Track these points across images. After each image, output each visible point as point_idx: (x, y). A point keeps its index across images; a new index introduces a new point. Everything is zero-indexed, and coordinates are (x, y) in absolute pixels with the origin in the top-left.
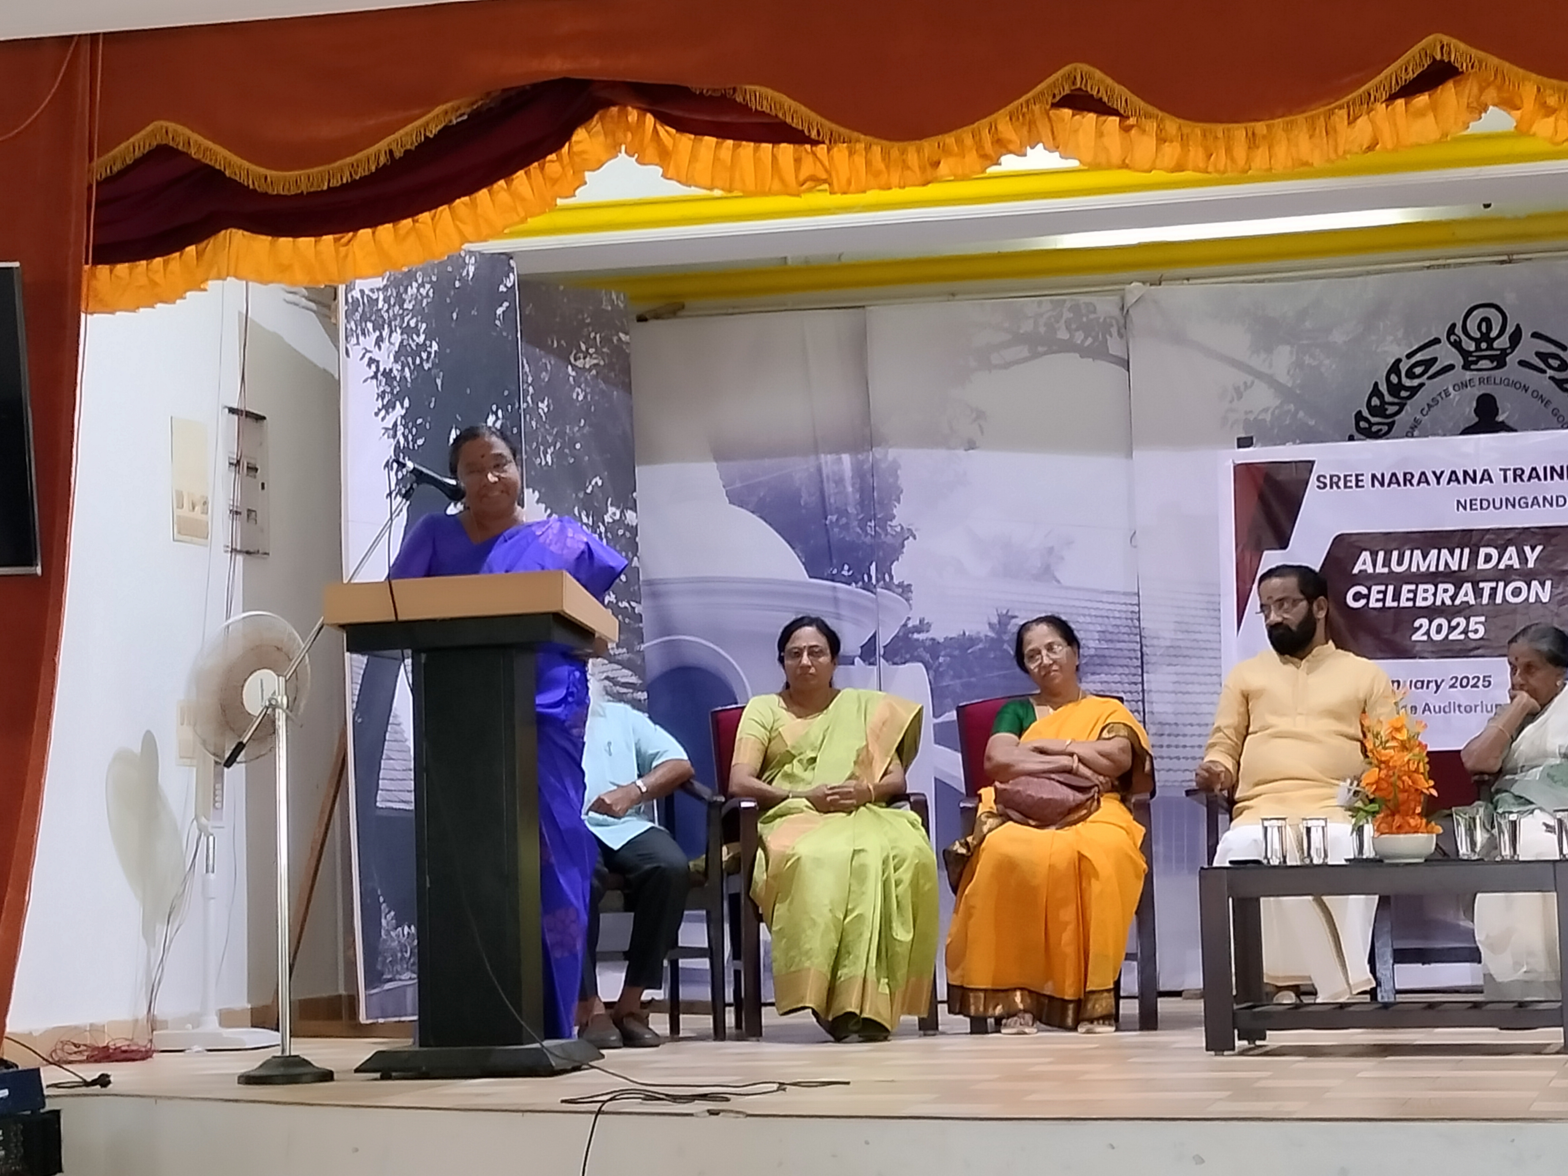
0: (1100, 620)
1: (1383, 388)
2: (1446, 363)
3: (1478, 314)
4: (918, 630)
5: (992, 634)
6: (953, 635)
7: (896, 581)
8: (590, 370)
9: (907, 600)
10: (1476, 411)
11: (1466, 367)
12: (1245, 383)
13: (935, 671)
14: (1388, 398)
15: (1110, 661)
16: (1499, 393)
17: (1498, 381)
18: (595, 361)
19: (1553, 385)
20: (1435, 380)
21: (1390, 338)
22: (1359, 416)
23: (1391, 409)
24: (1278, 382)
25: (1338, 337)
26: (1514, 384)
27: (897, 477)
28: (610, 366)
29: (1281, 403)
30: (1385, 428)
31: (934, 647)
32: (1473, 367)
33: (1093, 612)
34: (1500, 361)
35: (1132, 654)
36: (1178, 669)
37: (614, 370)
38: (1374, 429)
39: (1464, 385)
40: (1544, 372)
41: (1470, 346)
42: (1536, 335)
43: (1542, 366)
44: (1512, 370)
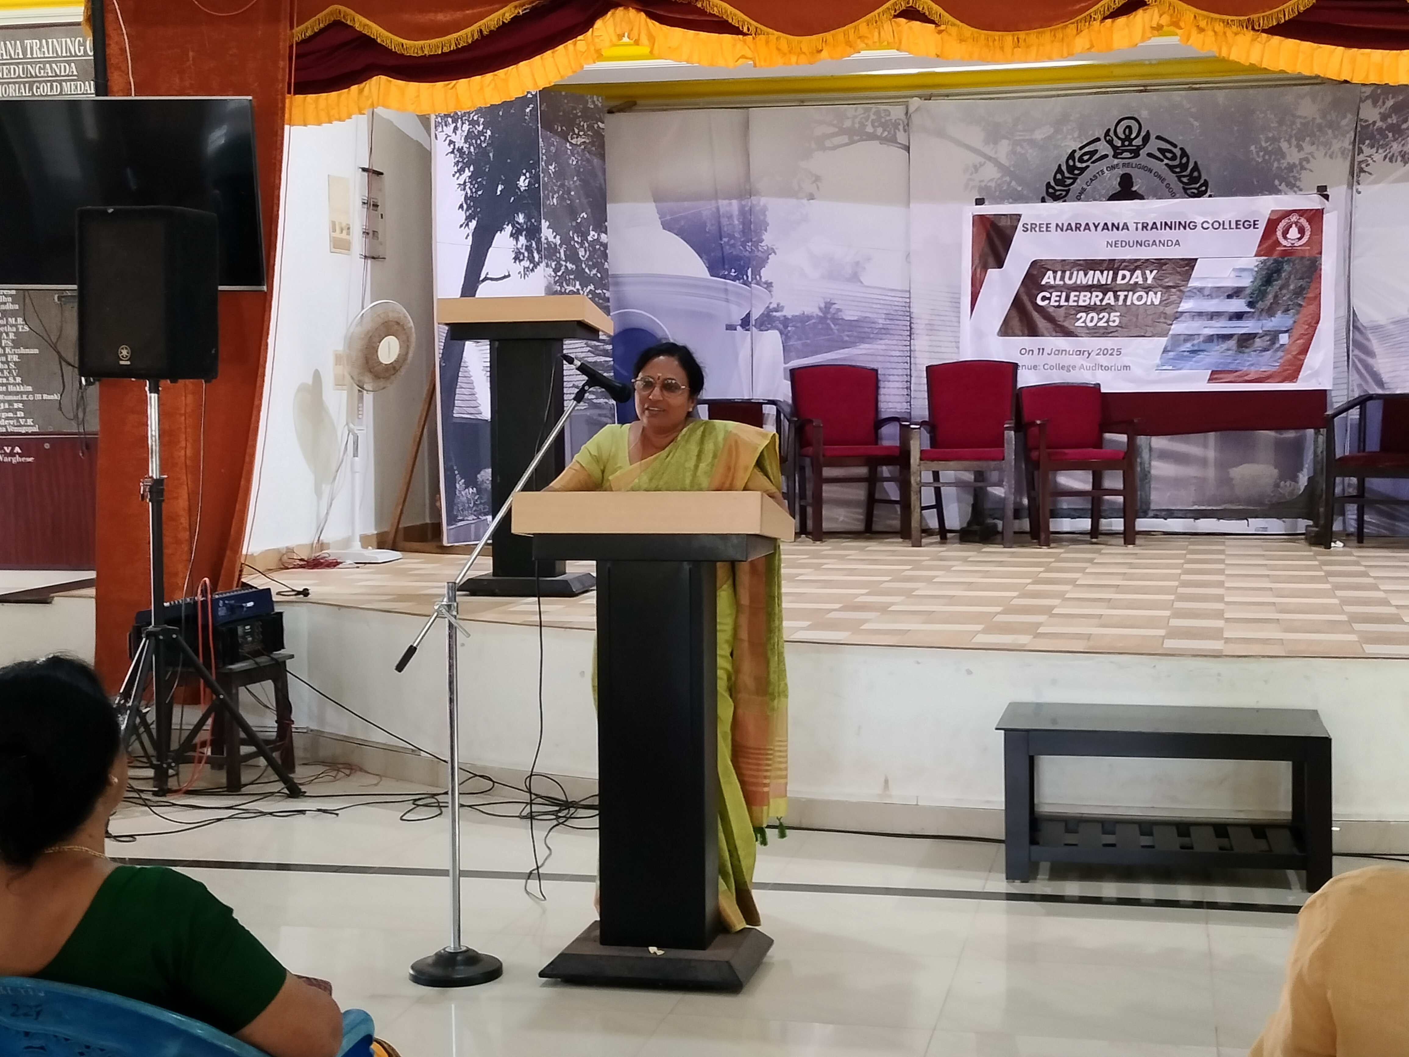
0: (886, 307)
1: (1064, 168)
2: (1103, 154)
3: (1124, 123)
4: (776, 310)
5: (821, 314)
6: (797, 314)
7: (763, 280)
8: (580, 145)
9: (770, 291)
10: (1119, 184)
11: (1115, 156)
12: (980, 163)
13: (786, 335)
14: (1067, 175)
15: (891, 332)
16: (1135, 173)
17: (1134, 166)
18: (583, 140)
19: (1166, 169)
20: (1096, 164)
21: (1070, 137)
22: (1048, 185)
23: (1069, 181)
24: (1000, 163)
25: (1039, 135)
26: (1144, 168)
27: (765, 216)
28: (592, 143)
29: (1002, 176)
30: (1064, 193)
31: (786, 321)
32: (1119, 156)
33: (882, 302)
34: (1136, 153)
35: (905, 328)
36: (933, 338)
37: (593, 146)
38: (1058, 193)
39: (1113, 167)
40: (1162, 161)
41: (1118, 143)
42: (1158, 138)
43: (1161, 157)
44: (1143, 158)
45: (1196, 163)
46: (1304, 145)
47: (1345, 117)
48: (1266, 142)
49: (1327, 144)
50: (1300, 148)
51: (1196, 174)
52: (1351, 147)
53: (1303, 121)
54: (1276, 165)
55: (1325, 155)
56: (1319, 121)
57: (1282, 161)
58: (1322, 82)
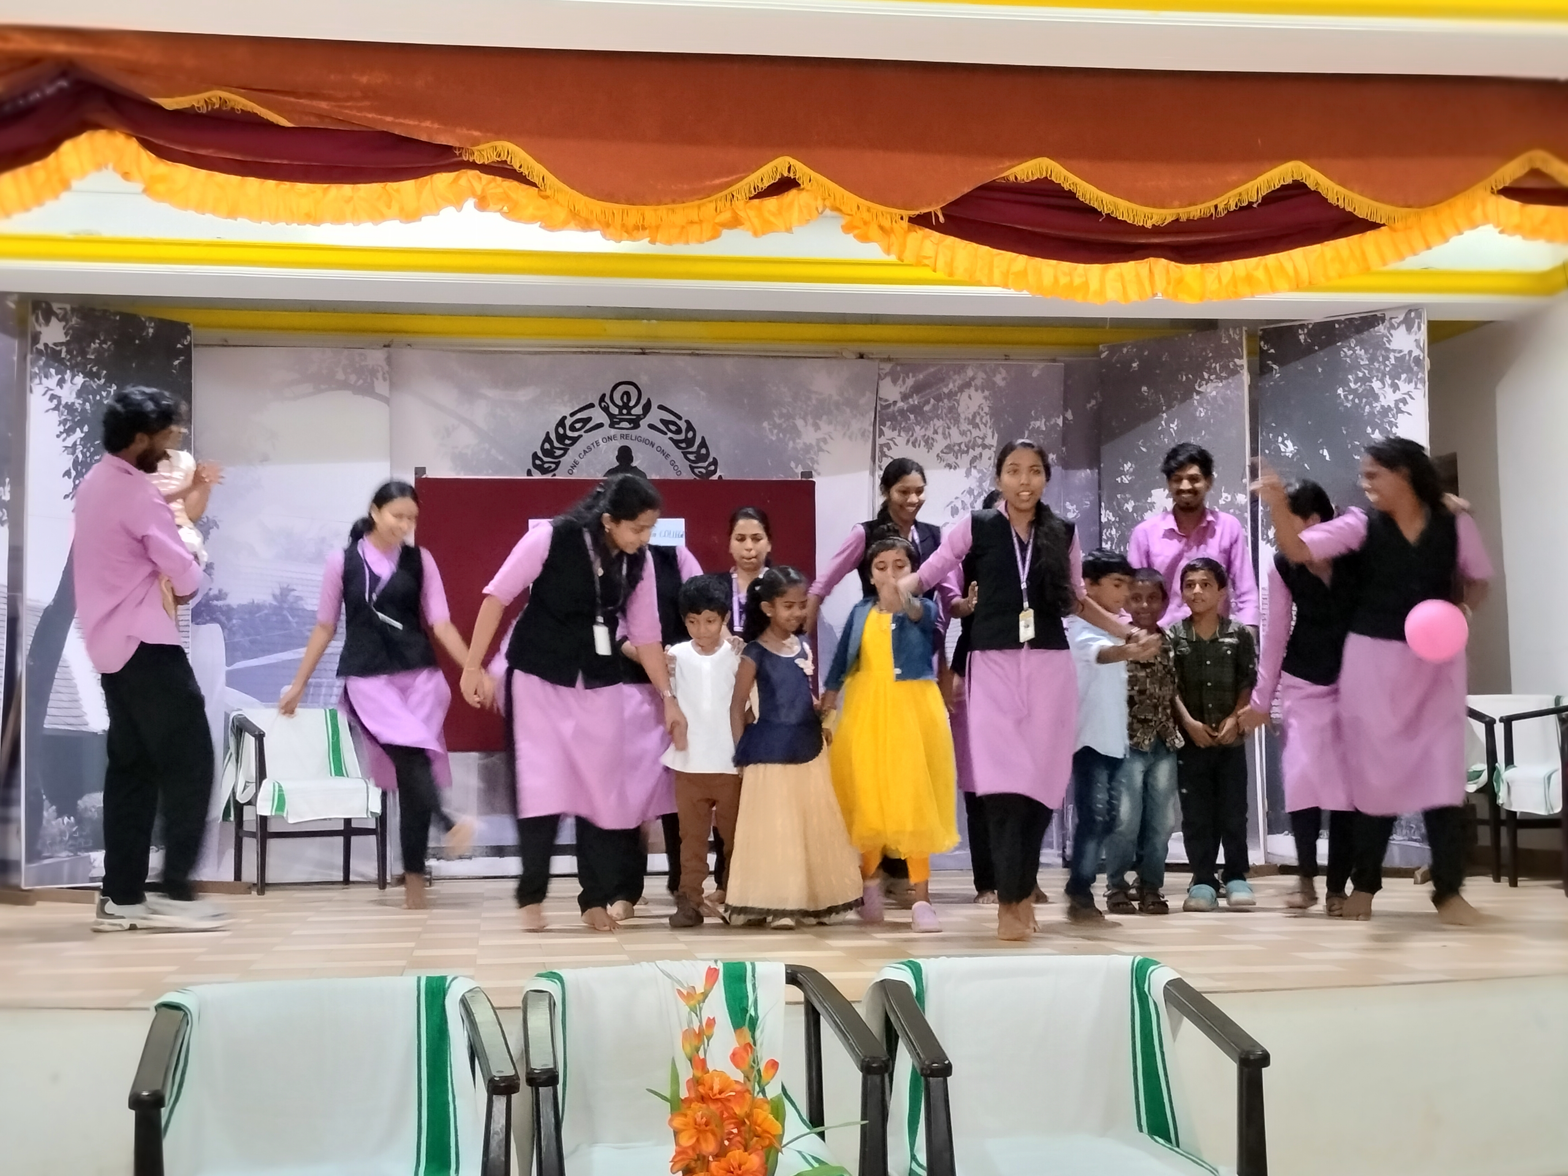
1: (553, 436)
2: (599, 422)
3: (621, 389)
4: (218, 598)
5: (275, 603)
6: (245, 603)
10: (618, 458)
11: (612, 426)
12: (453, 426)
13: (229, 631)
14: (556, 444)
16: (633, 445)
17: (633, 438)
19: (671, 443)
20: (589, 433)
21: (558, 401)
22: (535, 456)
23: (558, 453)
24: (478, 427)
26: (645, 441)
30: (553, 466)
31: (230, 613)
32: (616, 426)
34: (635, 423)
38: (546, 466)
39: (610, 438)
40: (666, 434)
41: (615, 411)
42: (661, 407)
43: (665, 430)
44: (643, 431)
45: (703, 438)
46: (822, 424)
47: (863, 395)
48: (780, 418)
49: (846, 424)
50: (817, 427)
51: (703, 451)
52: (871, 429)
53: (819, 397)
54: (791, 444)
55: (844, 435)
56: (836, 398)
57: (798, 441)
58: (837, 356)
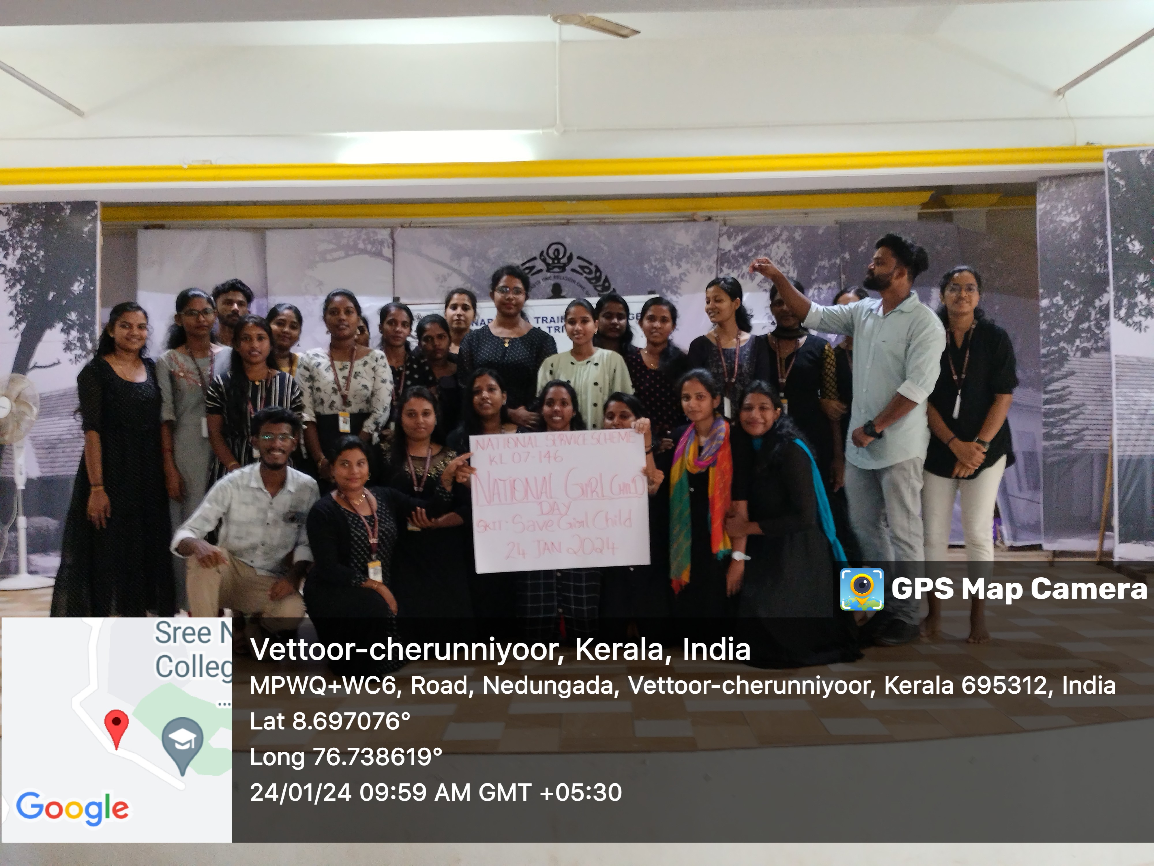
2: (540, 268)
3: (554, 247)
10: (552, 289)
11: (548, 270)
12: (448, 274)
16: (563, 283)
17: (562, 278)
19: (586, 281)
20: (534, 276)
21: (515, 256)
24: (463, 274)
26: (569, 279)
32: (551, 271)
34: (563, 268)
39: (546, 279)
40: (581, 274)
41: (550, 261)
42: (579, 258)
43: (581, 271)
44: (568, 273)
45: (606, 277)
46: (682, 264)
47: (709, 244)
48: (655, 261)
49: (698, 264)
50: (679, 266)
51: (607, 284)
52: (715, 265)
53: (680, 247)
54: (663, 278)
55: (697, 270)
56: (691, 247)
57: (667, 275)
58: (693, 220)
